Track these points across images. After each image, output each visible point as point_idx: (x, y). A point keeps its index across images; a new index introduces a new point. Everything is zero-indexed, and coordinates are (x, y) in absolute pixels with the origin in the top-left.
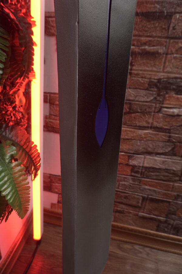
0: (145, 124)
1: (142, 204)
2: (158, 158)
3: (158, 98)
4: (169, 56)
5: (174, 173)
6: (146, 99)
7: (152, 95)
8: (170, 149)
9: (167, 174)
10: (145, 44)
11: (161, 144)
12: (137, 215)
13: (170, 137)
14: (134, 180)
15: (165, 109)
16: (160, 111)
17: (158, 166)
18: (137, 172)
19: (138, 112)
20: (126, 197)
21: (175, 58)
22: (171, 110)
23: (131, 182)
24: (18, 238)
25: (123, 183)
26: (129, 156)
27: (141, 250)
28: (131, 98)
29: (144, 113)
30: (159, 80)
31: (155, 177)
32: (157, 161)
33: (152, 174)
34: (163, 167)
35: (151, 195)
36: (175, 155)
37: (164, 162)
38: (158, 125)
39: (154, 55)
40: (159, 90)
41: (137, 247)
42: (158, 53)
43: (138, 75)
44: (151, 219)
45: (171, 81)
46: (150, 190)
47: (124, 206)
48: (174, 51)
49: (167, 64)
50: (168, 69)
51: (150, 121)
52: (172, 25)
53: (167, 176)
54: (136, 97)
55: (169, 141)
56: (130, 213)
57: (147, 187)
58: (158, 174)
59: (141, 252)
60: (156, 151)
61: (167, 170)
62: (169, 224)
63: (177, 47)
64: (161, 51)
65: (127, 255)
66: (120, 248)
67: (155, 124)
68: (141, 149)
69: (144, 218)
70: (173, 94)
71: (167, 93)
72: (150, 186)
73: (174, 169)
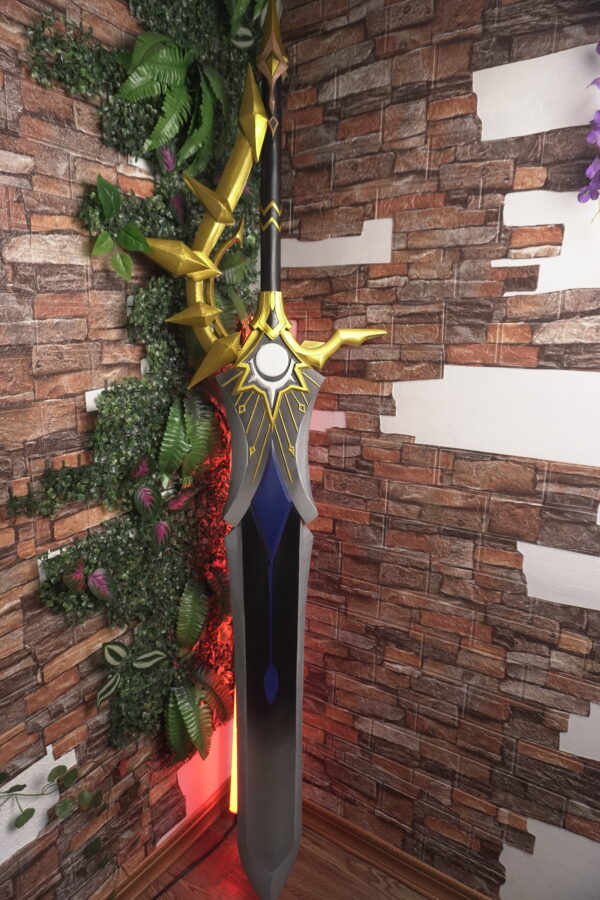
0: (367, 677)
1: (377, 794)
2: (389, 727)
3: (378, 648)
4: (383, 603)
5: (411, 753)
6: (364, 646)
7: (372, 644)
8: (401, 717)
9: (402, 753)
10: (357, 586)
11: (389, 708)
12: (373, 813)
13: (398, 700)
14: (362, 751)
15: (388, 664)
16: (381, 664)
17: (391, 739)
18: (365, 742)
19: (357, 660)
20: (356, 778)
21: (389, 606)
22: (395, 666)
23: (360, 755)
24: (210, 801)
25: (350, 754)
26: (354, 716)
27: (380, 879)
28: (350, 642)
29: (364, 662)
30: (377, 627)
31: (388, 755)
32: (388, 731)
33: (385, 749)
34: (397, 741)
35: (386, 782)
36: (408, 727)
37: (396, 734)
38: (382, 682)
39: (366, 599)
40: (378, 639)
41: (375, 872)
42: (370, 597)
43: (353, 617)
44: (393, 824)
45: (388, 631)
46: (384, 773)
47: (354, 793)
48: (387, 598)
49: (382, 611)
50: (384, 617)
51: (373, 674)
52: (381, 573)
53: (403, 757)
54: (354, 641)
55: (398, 705)
56: (364, 807)
57: (380, 768)
58: (391, 750)
59: (378, 881)
60: (384, 716)
61: (402, 748)
62: (418, 840)
63: (390, 595)
64: (374, 596)
65: (355, 877)
66: (348, 865)
67: (379, 680)
68: (366, 709)
69: (382, 820)
70: (393, 646)
71: (387, 644)
72: (384, 767)
73: (410, 748)
